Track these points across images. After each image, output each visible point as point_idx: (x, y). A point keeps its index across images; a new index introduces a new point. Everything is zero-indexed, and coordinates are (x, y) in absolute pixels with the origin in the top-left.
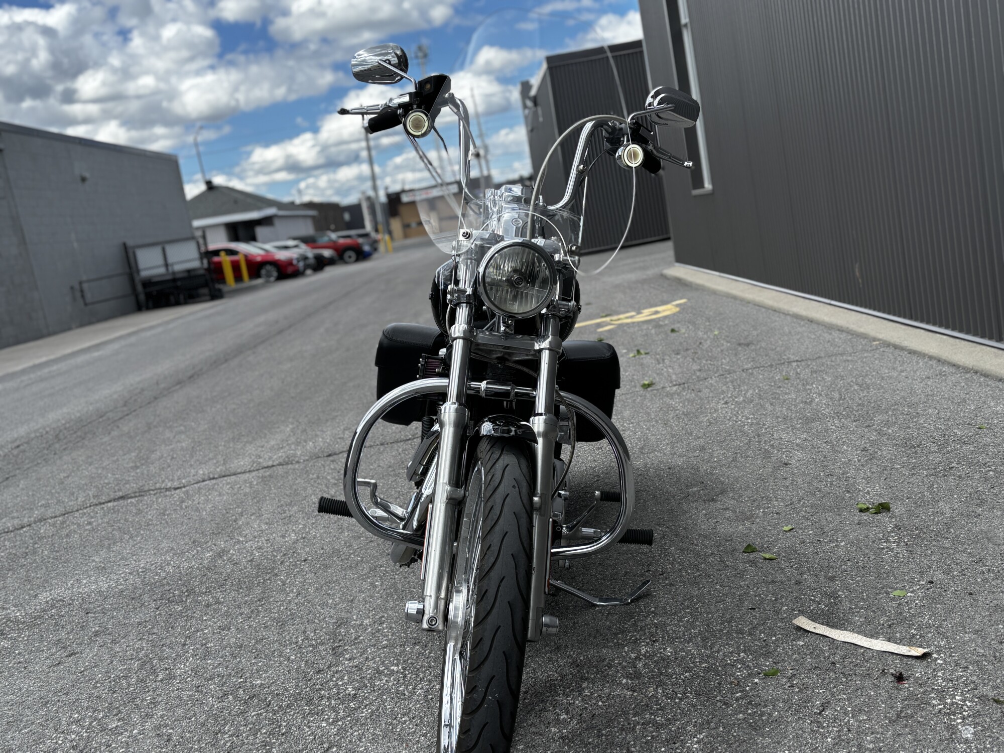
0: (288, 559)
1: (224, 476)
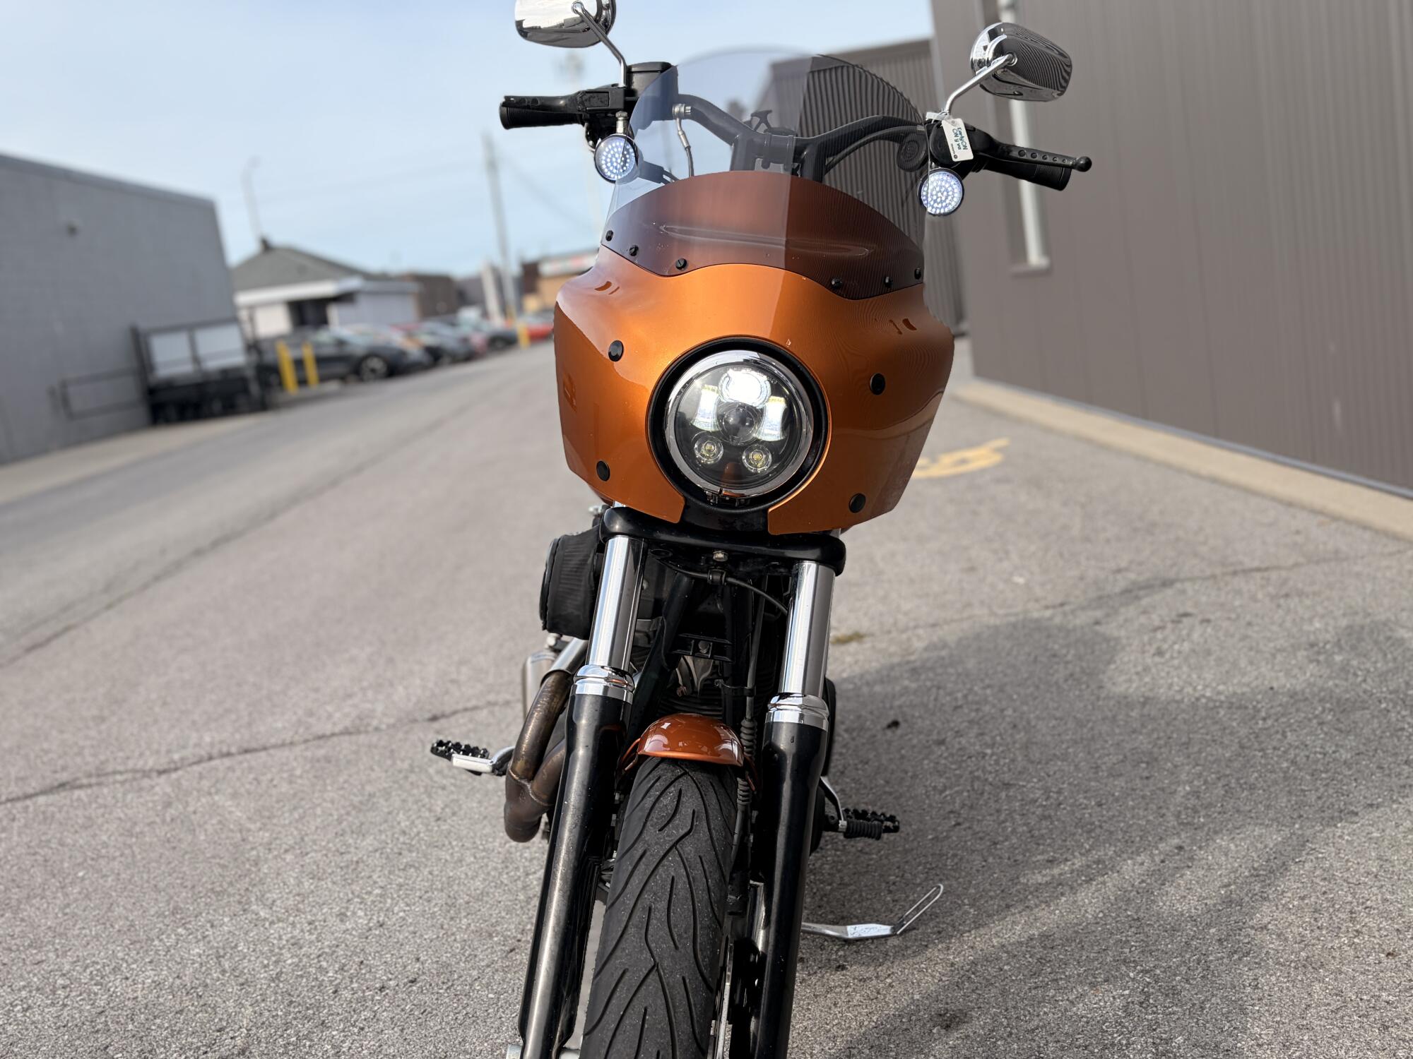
0: (348, 980)
1: (247, 751)
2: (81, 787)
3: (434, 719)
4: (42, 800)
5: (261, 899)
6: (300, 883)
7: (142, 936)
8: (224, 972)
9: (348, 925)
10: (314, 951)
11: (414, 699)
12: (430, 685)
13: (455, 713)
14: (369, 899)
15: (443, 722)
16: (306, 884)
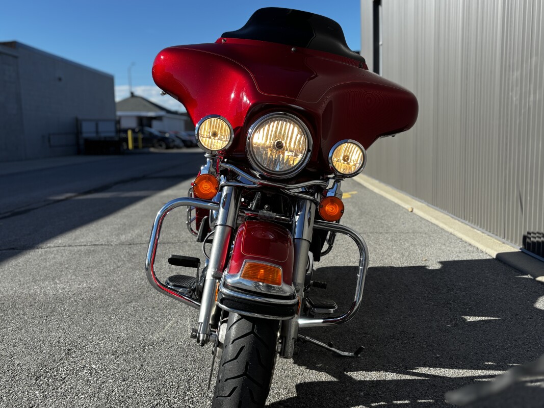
1: (70, 246)
2: (17, 249)
3: (130, 244)
4: (4, 251)
5: (59, 279)
6: (72, 276)
7: (22, 283)
8: (41, 292)
9: (80, 286)
10: (68, 290)
11: (126, 239)
12: (133, 236)
13: (137, 244)
14: (89, 282)
15: (132, 246)
16: (73, 277)
